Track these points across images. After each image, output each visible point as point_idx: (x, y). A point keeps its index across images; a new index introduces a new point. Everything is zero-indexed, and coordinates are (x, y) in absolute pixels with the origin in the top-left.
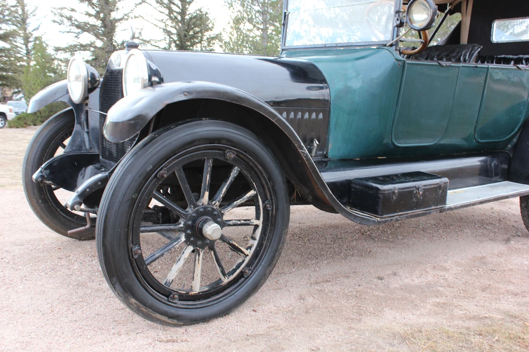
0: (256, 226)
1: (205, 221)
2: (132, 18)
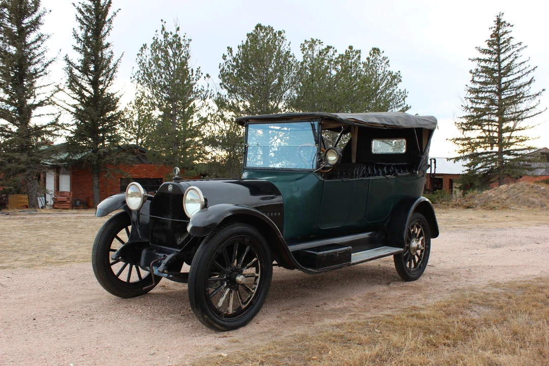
1: (237, 275)
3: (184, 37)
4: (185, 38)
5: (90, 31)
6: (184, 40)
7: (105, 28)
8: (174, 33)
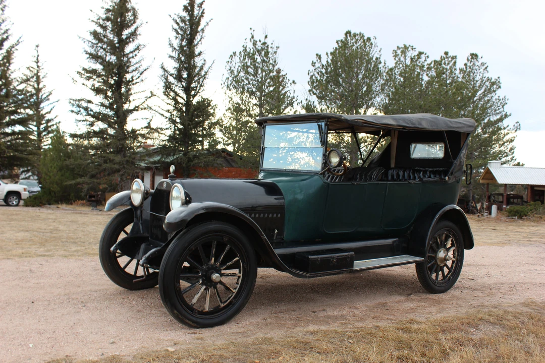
0: (239, 277)
1: (212, 273)
2: (142, 109)
3: (272, 44)
4: (273, 46)
5: (185, 40)
6: (271, 47)
7: (198, 37)
8: (263, 41)
